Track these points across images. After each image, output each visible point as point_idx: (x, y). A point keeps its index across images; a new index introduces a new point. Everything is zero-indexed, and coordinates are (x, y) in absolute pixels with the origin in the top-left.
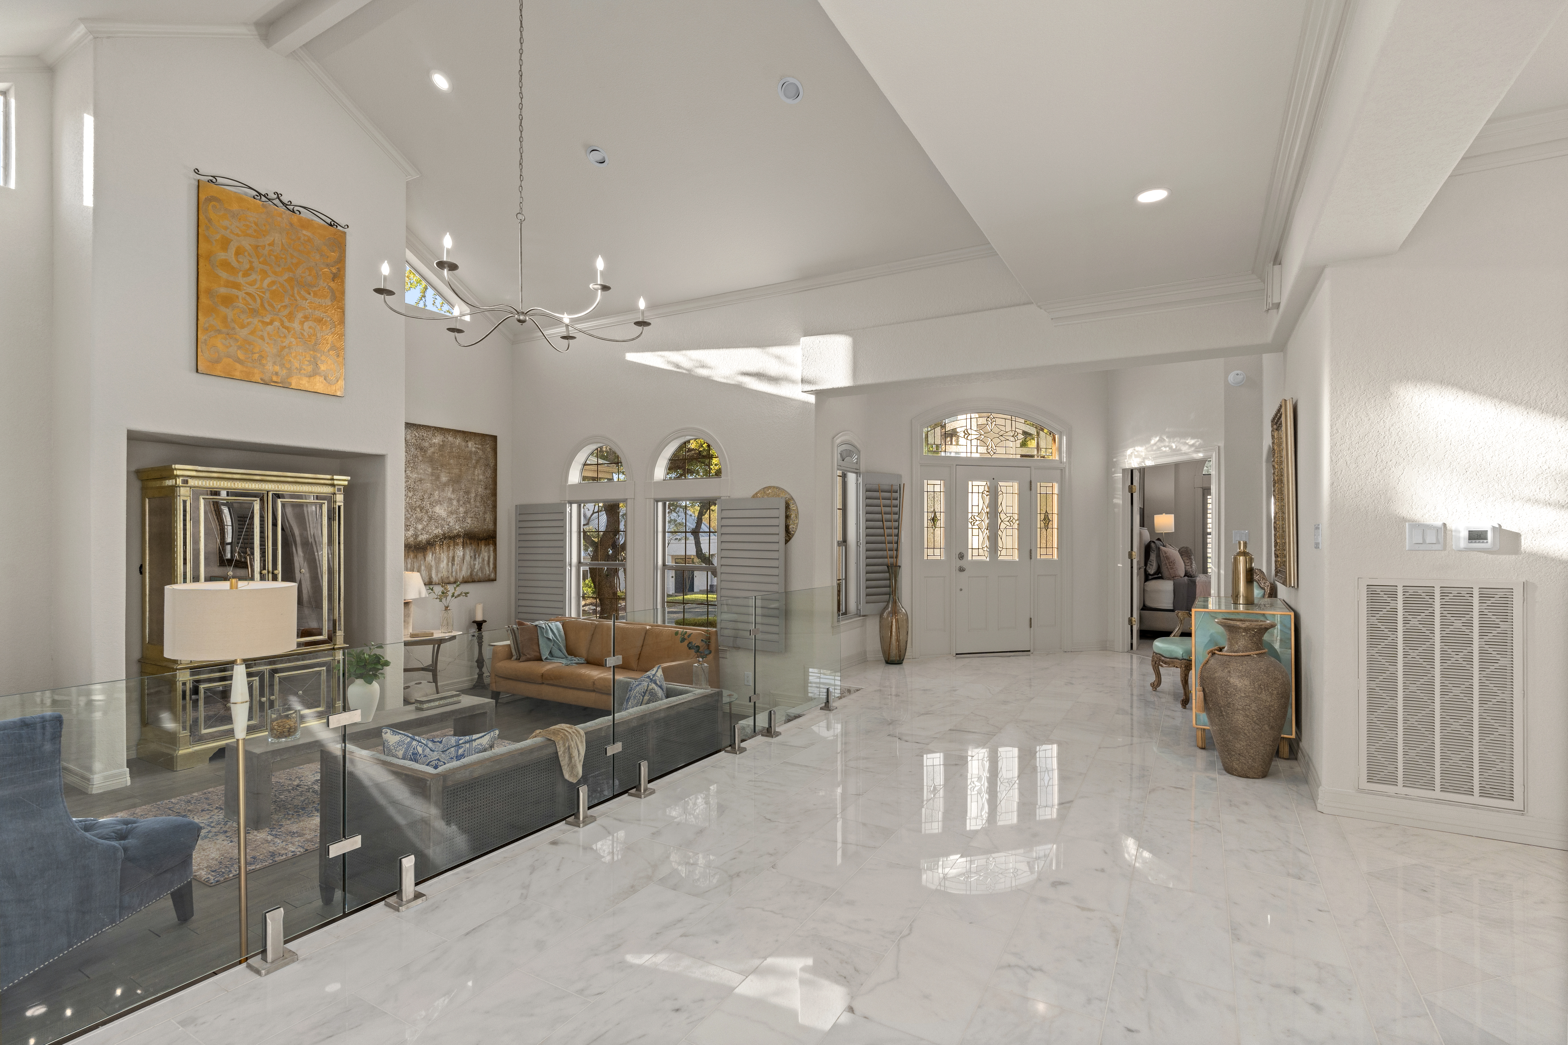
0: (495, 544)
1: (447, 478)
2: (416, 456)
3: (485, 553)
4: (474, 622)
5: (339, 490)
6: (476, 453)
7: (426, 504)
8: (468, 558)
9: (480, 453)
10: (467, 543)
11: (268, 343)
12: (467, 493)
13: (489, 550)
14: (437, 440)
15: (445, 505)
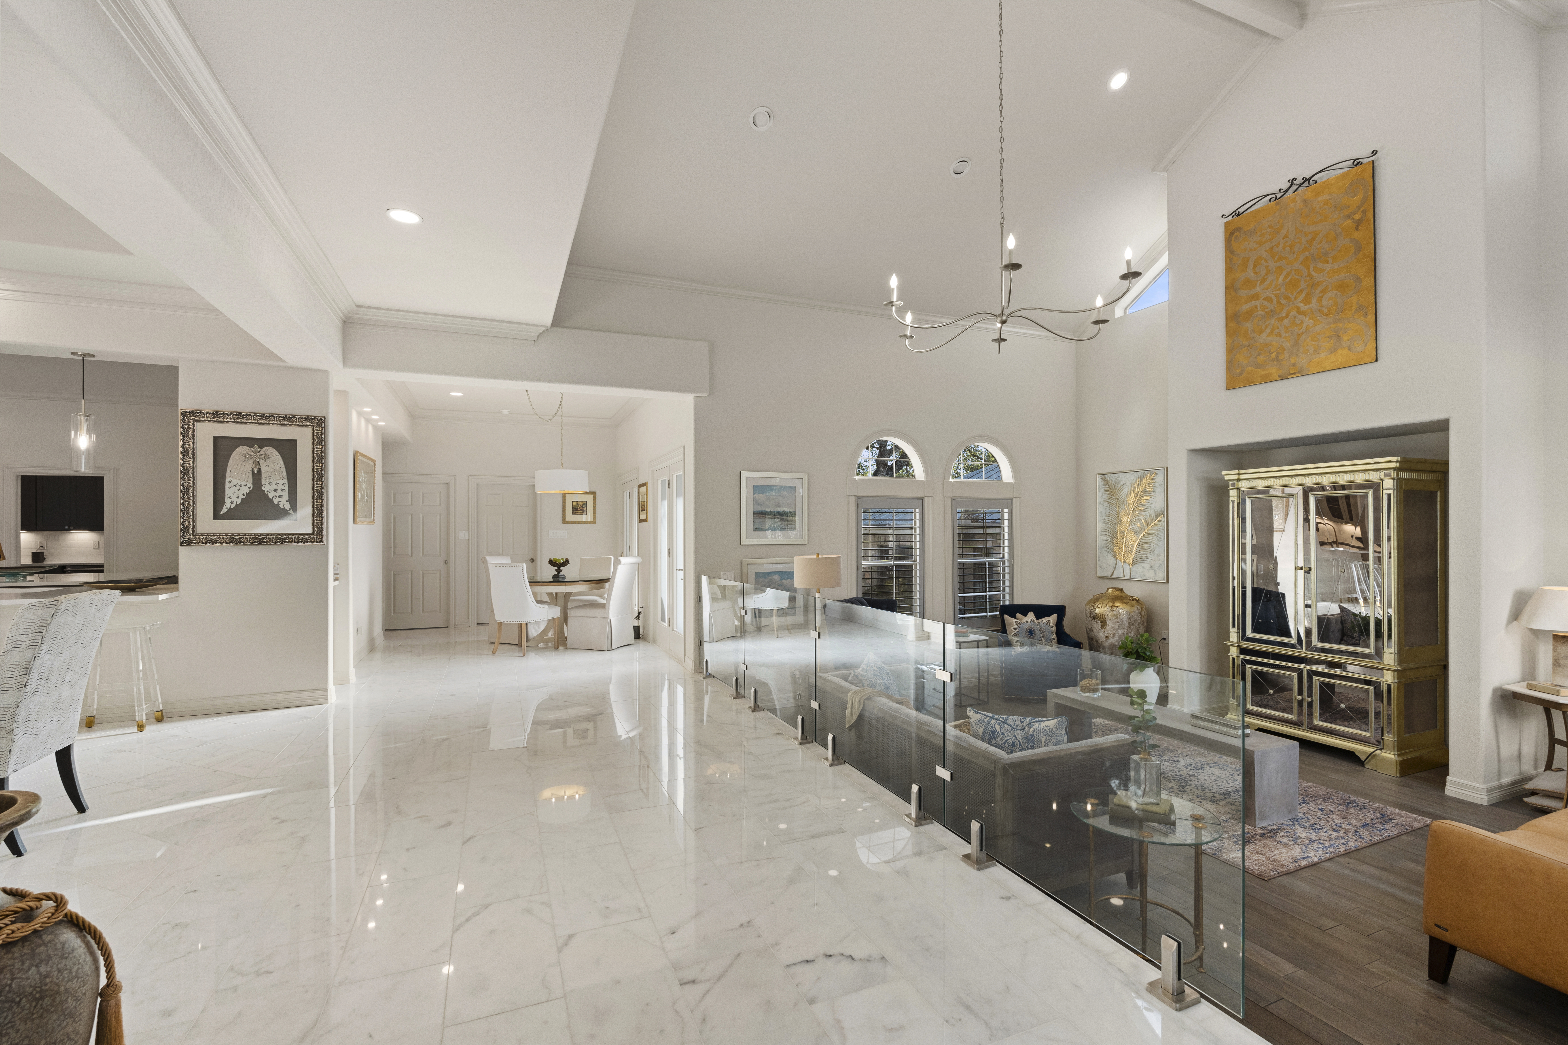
5: (1388, 474)
11: (1284, 337)
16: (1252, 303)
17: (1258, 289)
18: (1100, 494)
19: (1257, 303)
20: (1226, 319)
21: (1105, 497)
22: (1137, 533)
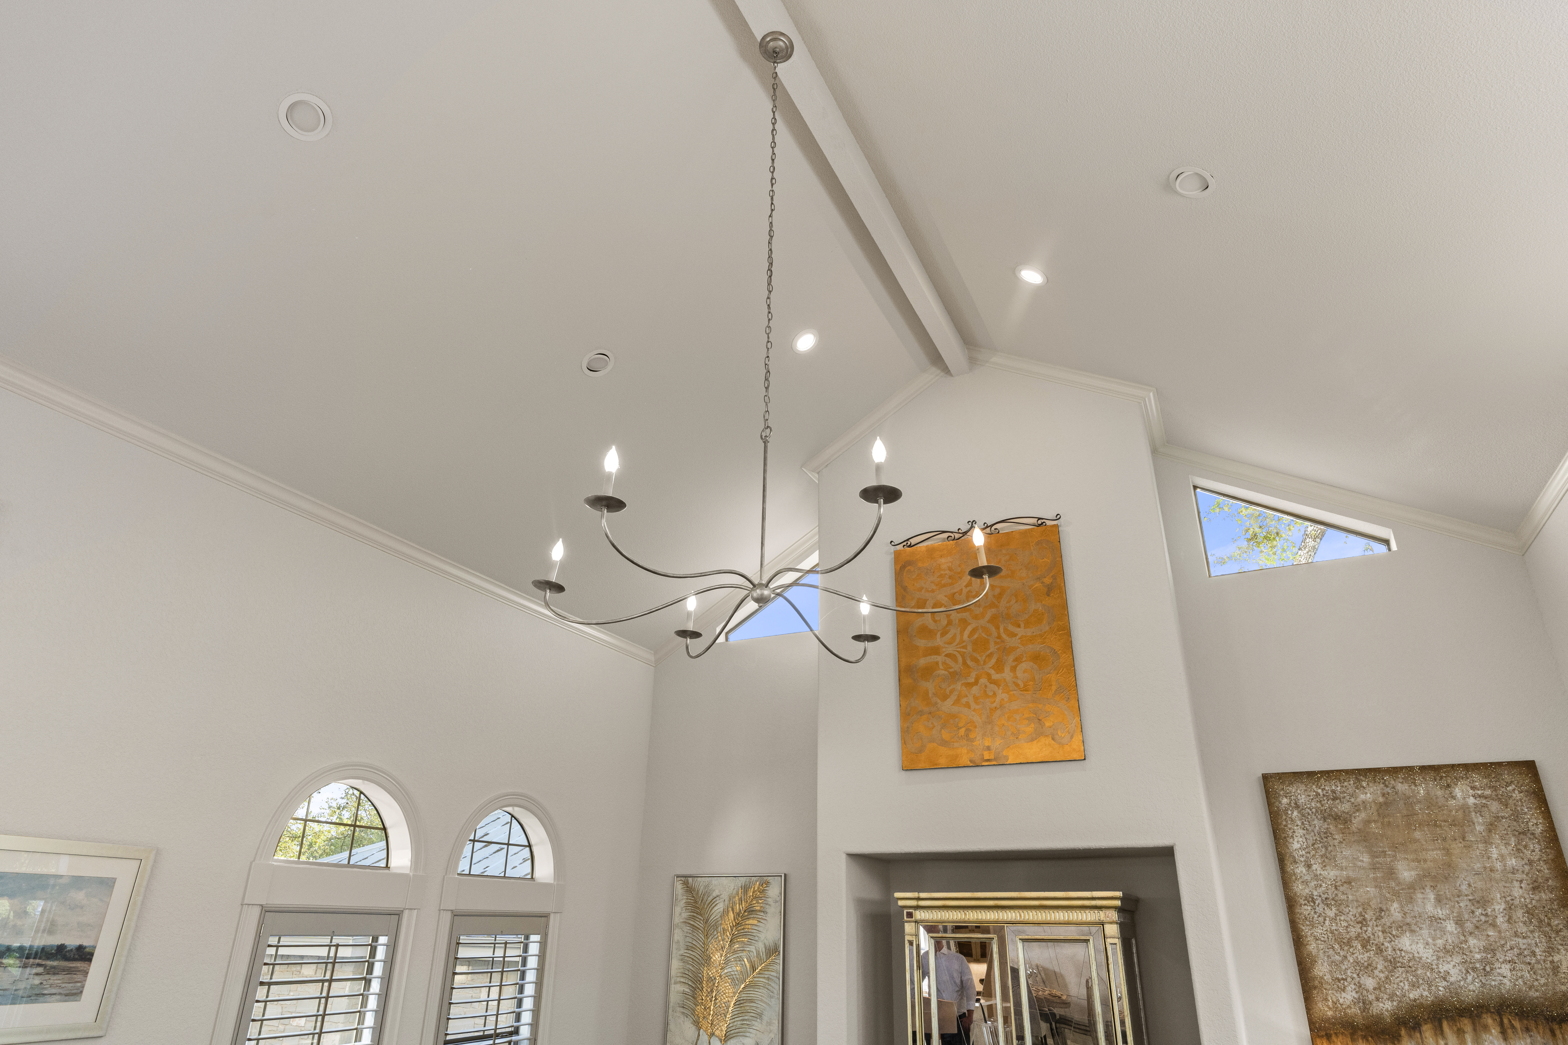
1: (1413, 873)
2: (1327, 834)
5: (1107, 916)
6: (1479, 809)
7: (1375, 932)
9: (1494, 806)
10: (1513, 1027)
11: (974, 710)
12: (1482, 902)
14: (1369, 794)
15: (1425, 932)
16: (932, 657)
17: (939, 641)
18: (678, 910)
19: (939, 659)
20: (899, 672)
21: (685, 915)
22: (735, 982)
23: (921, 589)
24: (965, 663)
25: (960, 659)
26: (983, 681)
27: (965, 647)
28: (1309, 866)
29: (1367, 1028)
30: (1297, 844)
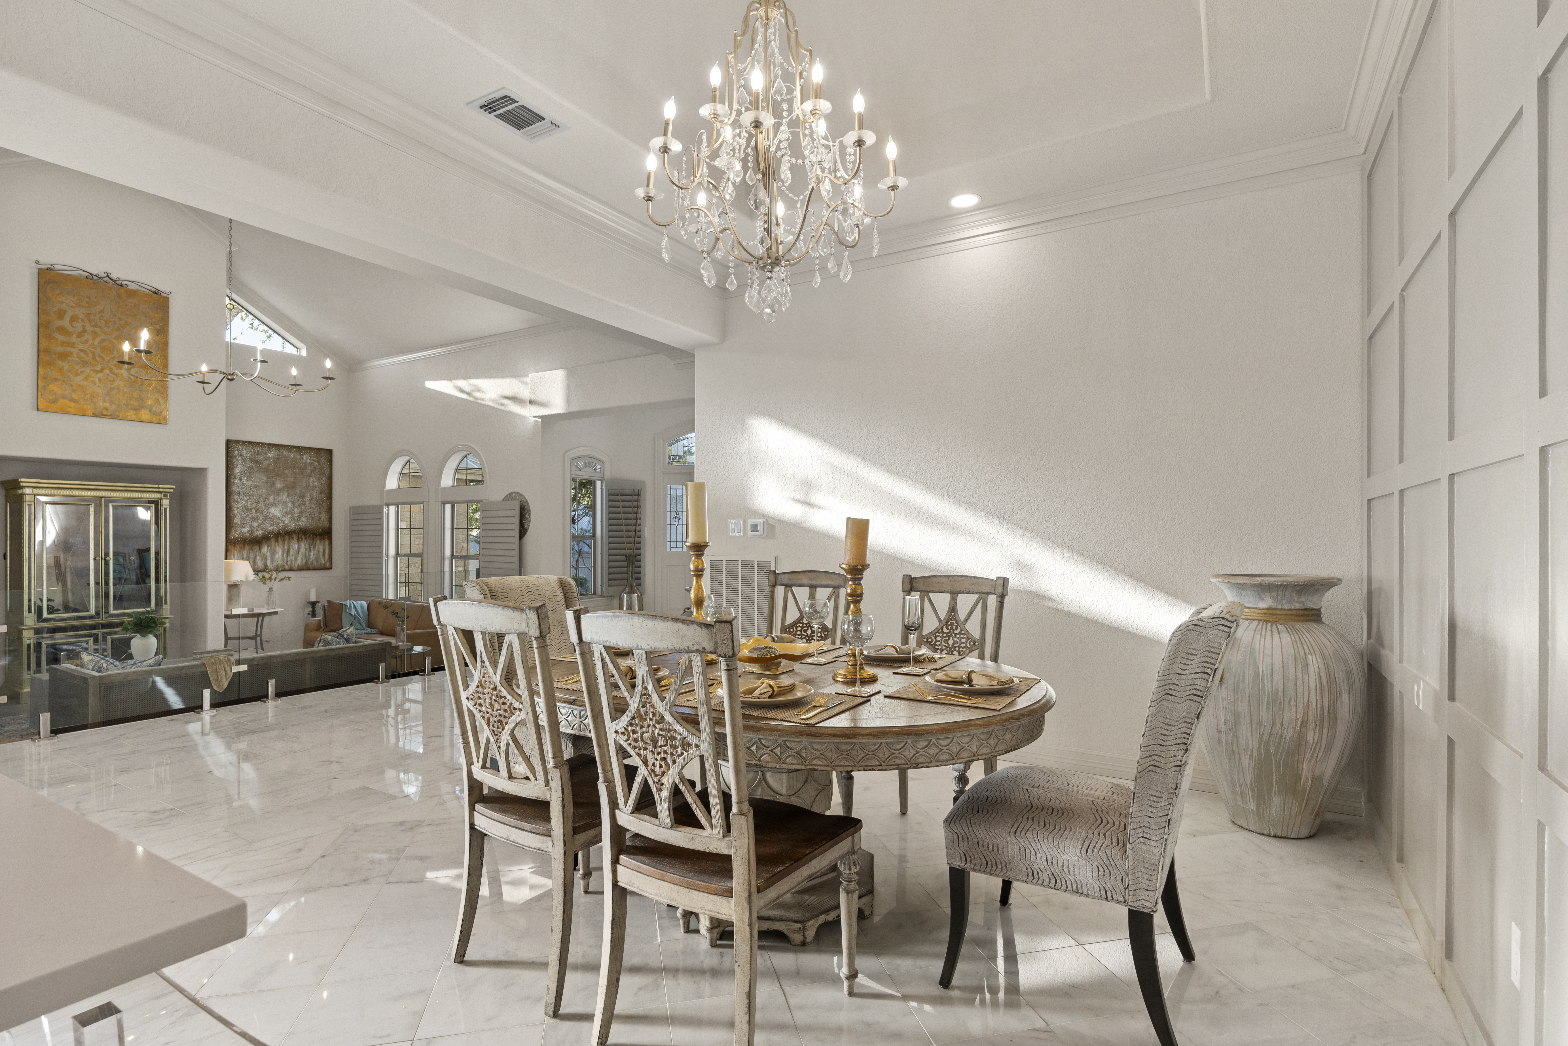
0: (330, 539)
1: (282, 485)
2: (251, 468)
3: (321, 546)
4: (309, 603)
5: (165, 496)
6: (310, 464)
7: (262, 506)
8: (303, 550)
9: (316, 464)
10: (302, 537)
11: (99, 386)
12: (303, 497)
13: (324, 544)
14: (272, 454)
15: (280, 507)
16: (68, 348)
17: (74, 339)
19: (73, 350)
20: (38, 348)
23: (62, 302)
24: (94, 357)
25: (91, 355)
26: (107, 371)
27: (95, 348)
28: (241, 480)
29: (250, 541)
30: (238, 471)
